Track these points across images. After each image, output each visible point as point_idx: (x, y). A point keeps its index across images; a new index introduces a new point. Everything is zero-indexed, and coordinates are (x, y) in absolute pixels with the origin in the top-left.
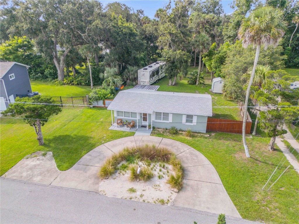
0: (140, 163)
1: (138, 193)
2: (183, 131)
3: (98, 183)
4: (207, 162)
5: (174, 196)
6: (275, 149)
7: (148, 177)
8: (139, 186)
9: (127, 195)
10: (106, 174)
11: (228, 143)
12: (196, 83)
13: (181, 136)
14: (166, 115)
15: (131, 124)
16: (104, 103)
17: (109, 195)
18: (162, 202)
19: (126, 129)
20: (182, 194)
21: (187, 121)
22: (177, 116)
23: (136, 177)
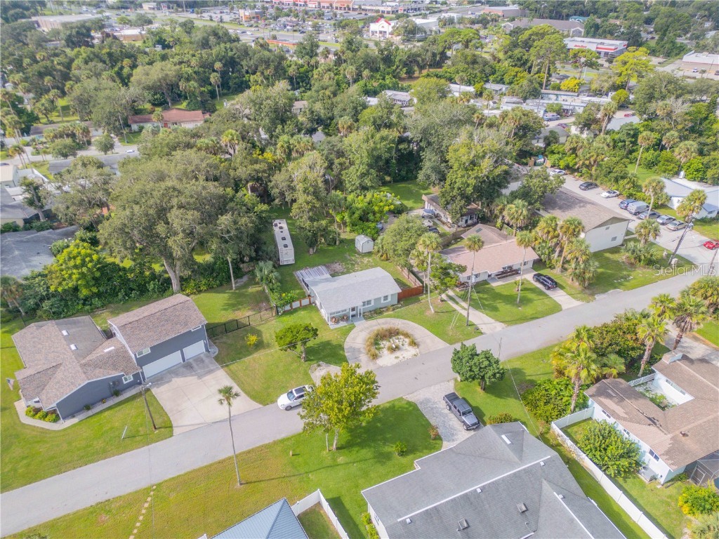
0: (384, 342)
1: (401, 357)
2: (382, 308)
3: (376, 363)
4: (416, 325)
5: (418, 350)
6: (442, 301)
7: (397, 348)
8: (398, 353)
9: (397, 361)
10: (375, 357)
11: (415, 307)
12: (335, 243)
13: (385, 314)
14: (369, 302)
15: (345, 318)
16: (291, 306)
17: (389, 365)
18: (415, 355)
19: (342, 324)
20: (420, 347)
21: (384, 300)
22: (377, 300)
23: (393, 350)
